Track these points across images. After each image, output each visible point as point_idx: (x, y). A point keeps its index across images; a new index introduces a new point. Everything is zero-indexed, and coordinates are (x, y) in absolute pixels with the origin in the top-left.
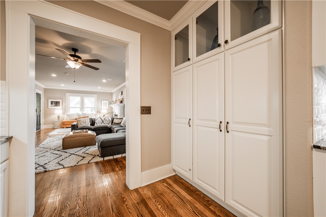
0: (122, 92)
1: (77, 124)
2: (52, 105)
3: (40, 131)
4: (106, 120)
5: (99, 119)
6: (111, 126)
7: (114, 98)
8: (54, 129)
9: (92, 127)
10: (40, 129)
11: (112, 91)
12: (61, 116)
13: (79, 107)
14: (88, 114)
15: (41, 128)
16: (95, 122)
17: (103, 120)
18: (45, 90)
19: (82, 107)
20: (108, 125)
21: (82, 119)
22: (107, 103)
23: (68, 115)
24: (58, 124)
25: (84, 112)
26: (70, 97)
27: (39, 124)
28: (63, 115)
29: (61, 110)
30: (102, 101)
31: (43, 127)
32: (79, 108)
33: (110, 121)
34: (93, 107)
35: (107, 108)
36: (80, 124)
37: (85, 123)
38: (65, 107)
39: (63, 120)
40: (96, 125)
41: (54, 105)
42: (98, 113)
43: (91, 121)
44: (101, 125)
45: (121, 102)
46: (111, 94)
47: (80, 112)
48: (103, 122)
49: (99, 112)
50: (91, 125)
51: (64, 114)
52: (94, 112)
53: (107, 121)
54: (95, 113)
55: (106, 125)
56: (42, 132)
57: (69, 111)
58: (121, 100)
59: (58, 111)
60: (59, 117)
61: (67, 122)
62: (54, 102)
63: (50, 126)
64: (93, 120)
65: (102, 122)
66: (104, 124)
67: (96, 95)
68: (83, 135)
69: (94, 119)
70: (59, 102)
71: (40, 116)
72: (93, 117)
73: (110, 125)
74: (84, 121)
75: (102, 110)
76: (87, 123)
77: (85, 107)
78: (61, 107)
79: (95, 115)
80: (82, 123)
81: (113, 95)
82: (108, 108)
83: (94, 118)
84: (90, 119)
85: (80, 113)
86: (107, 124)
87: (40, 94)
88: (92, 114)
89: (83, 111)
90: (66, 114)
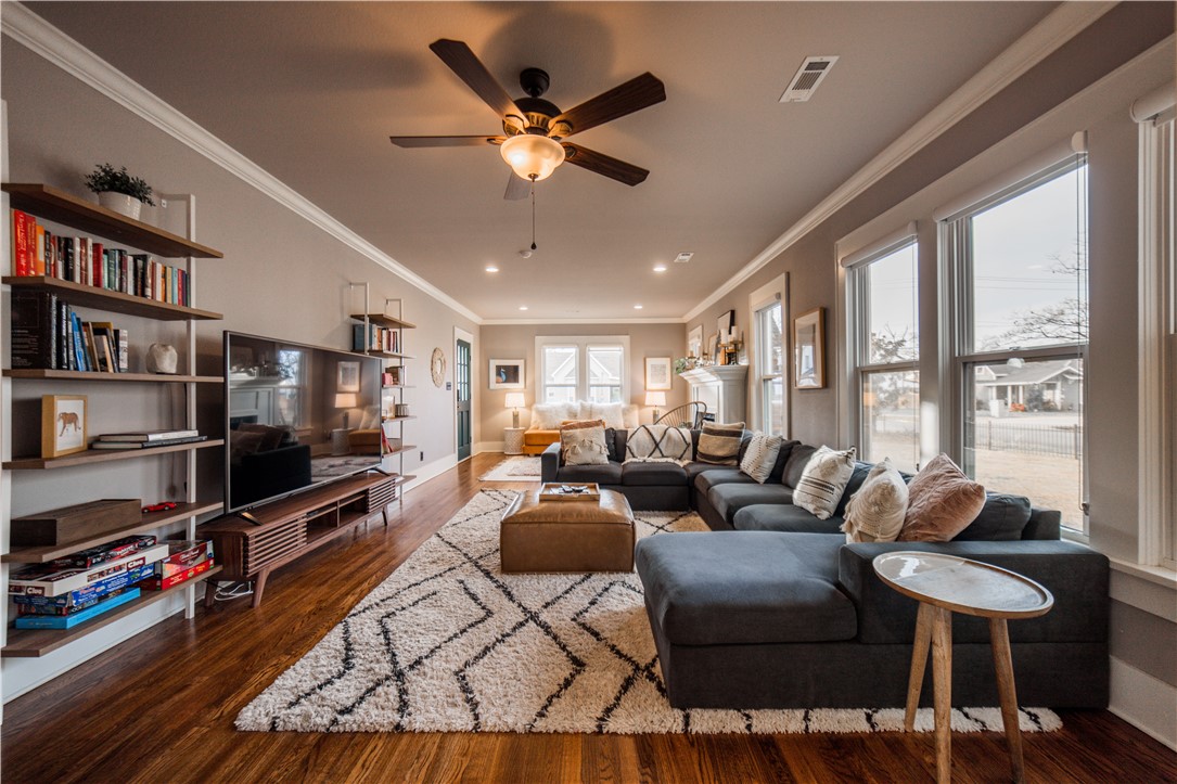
0: (733, 313)
1: (561, 452)
2: (501, 380)
3: (469, 461)
4: (669, 438)
5: (642, 436)
6: (692, 470)
7: (695, 344)
8: (503, 456)
9: (617, 469)
10: (469, 454)
11: (686, 319)
12: (523, 413)
13: (574, 382)
14: (601, 411)
15: (473, 453)
16: (625, 446)
17: (658, 439)
18: (484, 332)
19: (582, 386)
20: (677, 462)
21: (578, 432)
22: (664, 367)
23: (541, 413)
24: (514, 441)
25: (588, 403)
26: (547, 350)
27: (465, 441)
28: (526, 411)
29: (522, 395)
30: (648, 360)
31: (476, 448)
32: (574, 388)
33: (688, 445)
34: (618, 383)
35: (667, 385)
36: (573, 453)
37: (591, 448)
38: (534, 383)
39: (527, 429)
40: (629, 459)
41: (504, 377)
42: (636, 406)
43: (612, 442)
44: (651, 459)
45: (731, 357)
46: (682, 330)
47: (577, 400)
48: (657, 445)
49: (637, 401)
50: (609, 458)
51: (529, 406)
52: (621, 403)
53: (676, 444)
54: (623, 405)
55: (670, 460)
56: (474, 464)
57: (545, 400)
58: (731, 348)
59: (514, 398)
60: (516, 417)
61: (537, 435)
62: (505, 367)
63: (494, 447)
64: (619, 435)
65: (652, 447)
66: (663, 456)
67: (626, 339)
68: (580, 514)
69: (621, 431)
70: (516, 368)
71: (468, 412)
72: (620, 425)
73: (686, 462)
74: (587, 444)
75: (648, 394)
76: (597, 448)
77: (592, 382)
78: (520, 385)
79: (625, 412)
80: (579, 449)
81: (690, 334)
82: (669, 388)
83: (622, 428)
84: (607, 431)
85: (576, 405)
86: (675, 457)
87: (469, 344)
88: (615, 409)
89: (584, 399)
90: (535, 406)
